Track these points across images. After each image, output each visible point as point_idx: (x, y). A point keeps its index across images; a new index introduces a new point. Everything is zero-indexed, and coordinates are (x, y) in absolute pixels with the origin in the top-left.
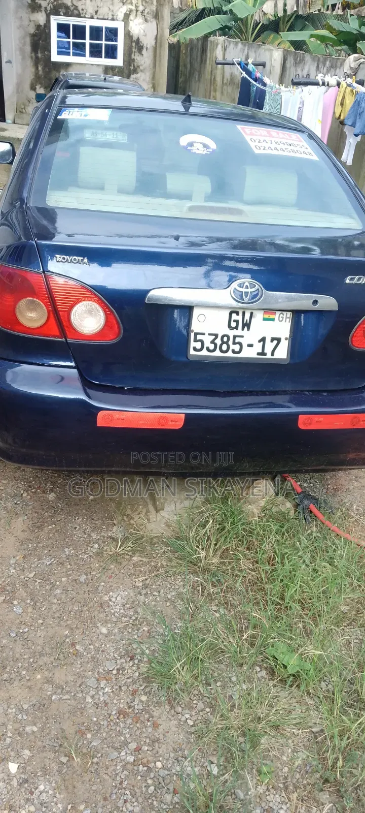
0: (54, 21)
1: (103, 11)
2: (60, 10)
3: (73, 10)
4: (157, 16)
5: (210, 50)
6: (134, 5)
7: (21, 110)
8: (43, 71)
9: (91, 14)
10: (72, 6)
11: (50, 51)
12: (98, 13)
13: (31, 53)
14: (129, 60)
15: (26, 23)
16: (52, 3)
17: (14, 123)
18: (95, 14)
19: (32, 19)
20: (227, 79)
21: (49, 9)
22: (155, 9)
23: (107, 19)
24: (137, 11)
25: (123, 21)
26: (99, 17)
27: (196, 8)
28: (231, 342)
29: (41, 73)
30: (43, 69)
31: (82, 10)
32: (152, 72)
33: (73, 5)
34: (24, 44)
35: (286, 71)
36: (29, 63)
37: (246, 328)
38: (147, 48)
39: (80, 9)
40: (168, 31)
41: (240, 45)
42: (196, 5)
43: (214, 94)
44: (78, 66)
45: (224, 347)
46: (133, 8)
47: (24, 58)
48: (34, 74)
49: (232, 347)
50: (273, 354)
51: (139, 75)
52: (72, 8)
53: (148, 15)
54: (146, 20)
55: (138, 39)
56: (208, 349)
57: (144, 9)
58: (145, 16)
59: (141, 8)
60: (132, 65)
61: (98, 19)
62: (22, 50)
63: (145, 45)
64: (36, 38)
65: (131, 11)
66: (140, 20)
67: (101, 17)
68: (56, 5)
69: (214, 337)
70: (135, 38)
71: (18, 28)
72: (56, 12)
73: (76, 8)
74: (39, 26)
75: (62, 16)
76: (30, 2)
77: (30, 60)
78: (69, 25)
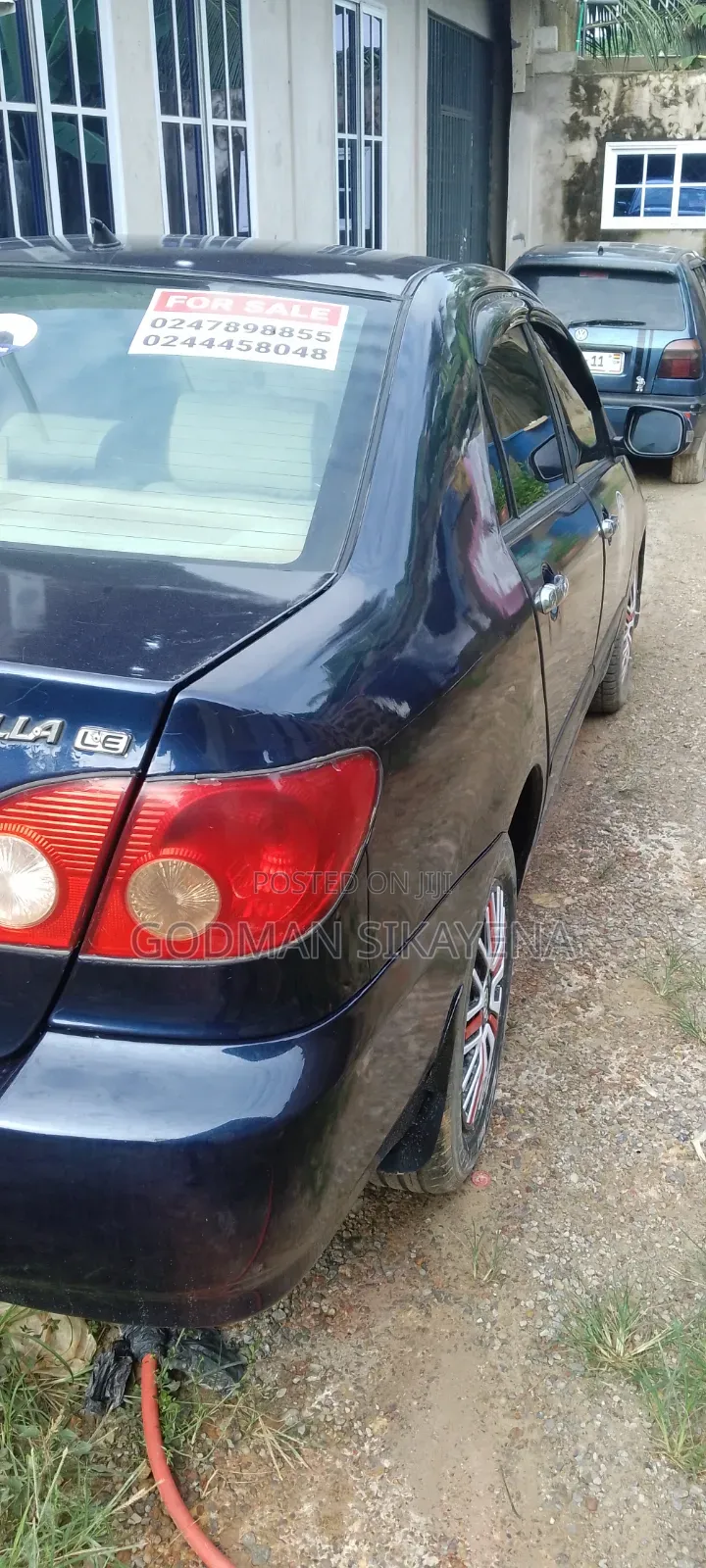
0: (613, 152)
2: (626, 131)
3: (652, 128)
9: (687, 130)
10: (650, 120)
11: (599, 211)
12: (703, 127)
13: (563, 217)
15: (558, 160)
16: (611, 119)
18: (695, 130)
19: (569, 154)
21: (603, 130)
26: (703, 135)
31: (671, 125)
33: (653, 117)
34: (551, 201)
36: (558, 236)
39: (665, 123)
44: (654, 234)
47: (548, 227)
52: (650, 124)
61: (701, 139)
62: (546, 214)
64: (574, 188)
68: (619, 121)
71: (542, 173)
72: (616, 134)
73: (658, 123)
74: (583, 164)
75: (628, 140)
76: (568, 121)
77: (559, 230)
78: (642, 156)
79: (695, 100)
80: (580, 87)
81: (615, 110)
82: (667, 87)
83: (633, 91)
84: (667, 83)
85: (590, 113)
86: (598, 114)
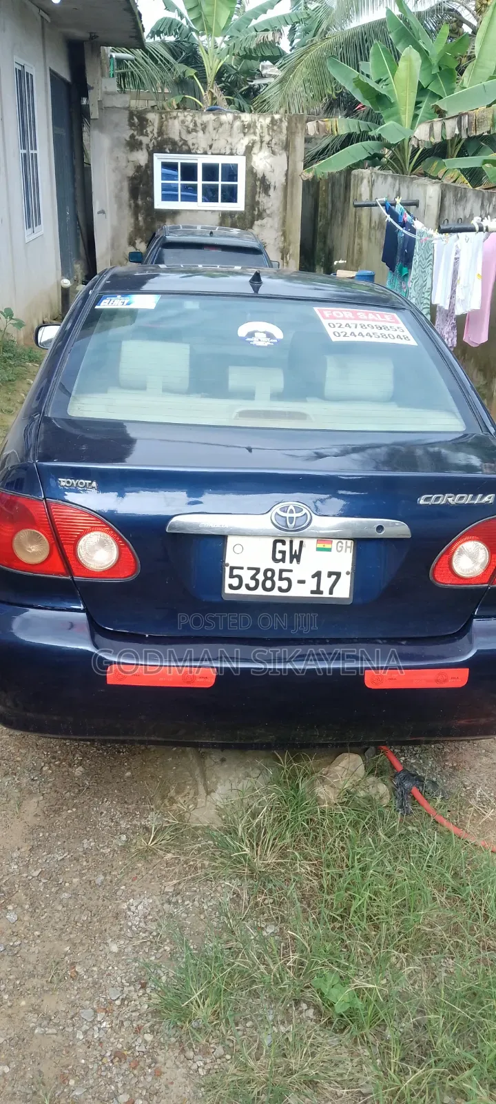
0: (158, 160)
1: (220, 144)
2: (165, 146)
3: (182, 146)
4: (287, 146)
5: (354, 186)
6: (258, 135)
8: (144, 222)
9: (204, 149)
10: (180, 141)
11: (152, 197)
12: (213, 148)
13: (129, 201)
14: (252, 203)
15: (123, 163)
16: (155, 139)
18: (209, 148)
19: (131, 159)
20: (375, 222)
21: (151, 146)
22: (284, 139)
23: (224, 154)
24: (262, 142)
25: (244, 155)
26: (214, 152)
27: (338, 134)
28: (276, 578)
29: (141, 223)
30: (145, 220)
31: (193, 144)
32: (281, 216)
33: (182, 139)
34: (121, 190)
35: (445, 210)
36: (127, 213)
37: (295, 560)
38: (275, 187)
39: (190, 143)
40: (301, 165)
41: (390, 179)
42: (337, 130)
43: (359, 241)
44: (188, 213)
45: (269, 584)
46: (257, 138)
47: (120, 206)
48: (133, 225)
49: (278, 583)
50: (331, 592)
51: (264, 221)
52: (180, 144)
53: (276, 147)
54: (273, 153)
55: (264, 176)
56: (248, 587)
57: (271, 138)
58: (272, 148)
59: (267, 138)
60: (256, 209)
61: (212, 154)
62: (118, 198)
63: (273, 184)
64: (136, 182)
65: (254, 143)
66: (265, 153)
67: (218, 152)
68: (161, 140)
69: (254, 572)
70: (260, 176)
71: (114, 171)
72: (160, 149)
73: (185, 143)
74: (140, 167)
75: (167, 153)
76: (128, 139)
77: (128, 208)
78: (177, 163)
79: (207, 129)
80: (135, 117)
81: (158, 133)
82: (190, 120)
83: (168, 122)
84: (189, 118)
85: (142, 134)
86: (147, 135)
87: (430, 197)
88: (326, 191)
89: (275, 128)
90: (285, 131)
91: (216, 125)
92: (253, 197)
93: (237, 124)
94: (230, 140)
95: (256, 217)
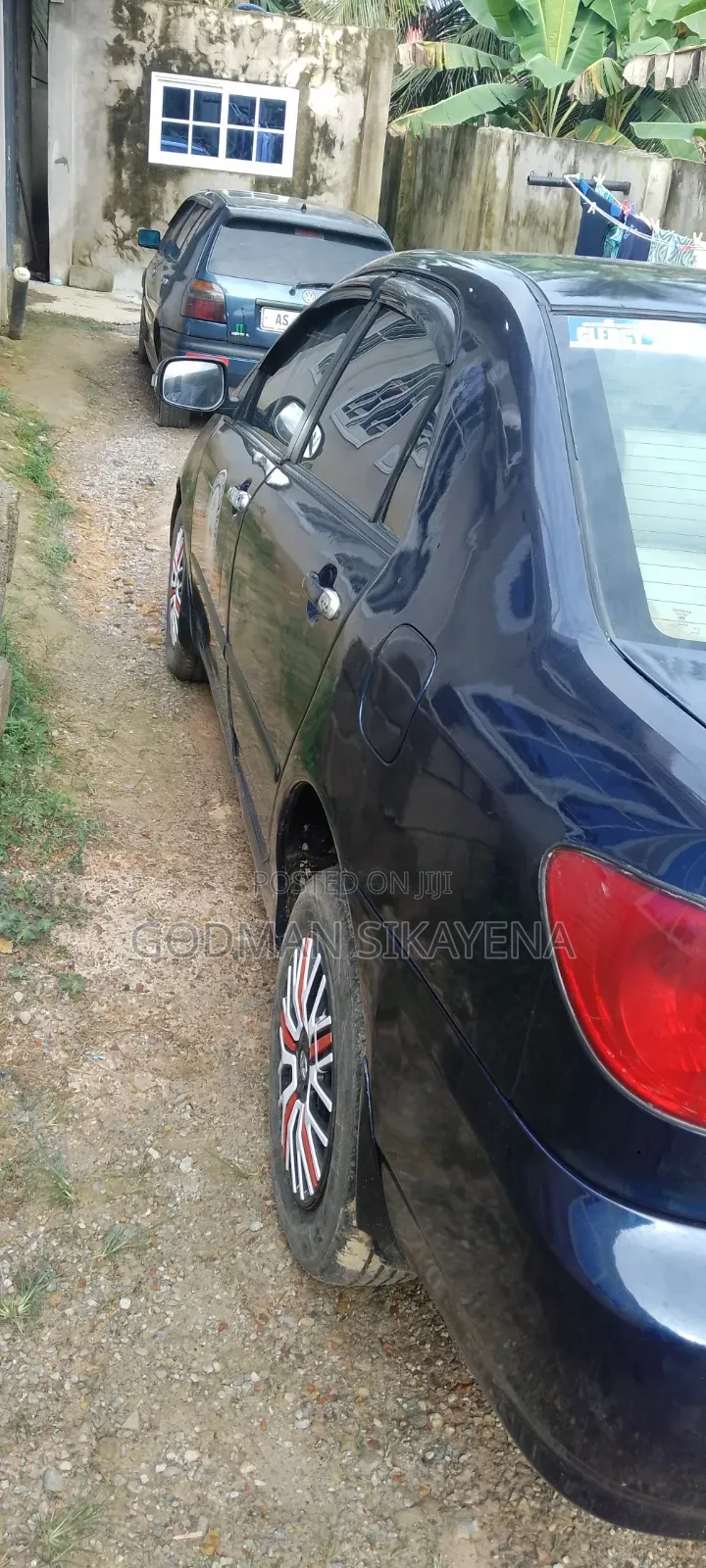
0: (160, 82)
1: (259, 67)
2: (171, 61)
3: (198, 63)
4: (366, 80)
5: (482, 153)
6: (321, 57)
7: (82, 259)
8: (130, 182)
9: (234, 70)
10: (196, 55)
11: (146, 143)
12: (249, 69)
13: (109, 146)
14: (305, 168)
15: (102, 83)
16: (156, 47)
17: (67, 284)
18: (241, 71)
19: (113, 78)
20: (519, 213)
21: (148, 58)
22: (362, 67)
23: (266, 83)
24: (326, 69)
25: (297, 88)
26: (249, 78)
27: (444, 67)
29: (126, 185)
30: (132, 179)
31: (217, 62)
32: (350, 192)
33: (199, 52)
34: (96, 126)
36: (104, 166)
38: (342, 144)
39: (212, 59)
40: (385, 110)
41: (555, 146)
42: (443, 62)
43: (487, 241)
44: (202, 174)
46: (320, 63)
47: (92, 155)
48: (112, 186)
51: (322, 198)
52: (196, 59)
53: (348, 79)
54: (343, 88)
55: (326, 126)
57: (340, 65)
58: (341, 80)
59: (334, 64)
60: (311, 177)
61: (247, 81)
62: (90, 141)
63: (339, 138)
64: (119, 116)
65: (314, 69)
66: (331, 85)
67: (255, 78)
68: (165, 50)
70: (320, 123)
71: (85, 95)
72: (162, 63)
73: (204, 58)
74: (128, 91)
75: (175, 73)
76: (111, 43)
77: (105, 157)
78: (189, 91)
79: (240, 40)
80: (124, 8)
81: (160, 38)
82: (213, 22)
83: (178, 21)
84: (213, 18)
85: (135, 38)
86: (142, 39)
87: (654, 180)
88: (414, 158)
89: (349, 48)
90: (363, 55)
91: (256, 33)
92: (308, 156)
93: (289, 35)
94: (276, 62)
95: (310, 190)
